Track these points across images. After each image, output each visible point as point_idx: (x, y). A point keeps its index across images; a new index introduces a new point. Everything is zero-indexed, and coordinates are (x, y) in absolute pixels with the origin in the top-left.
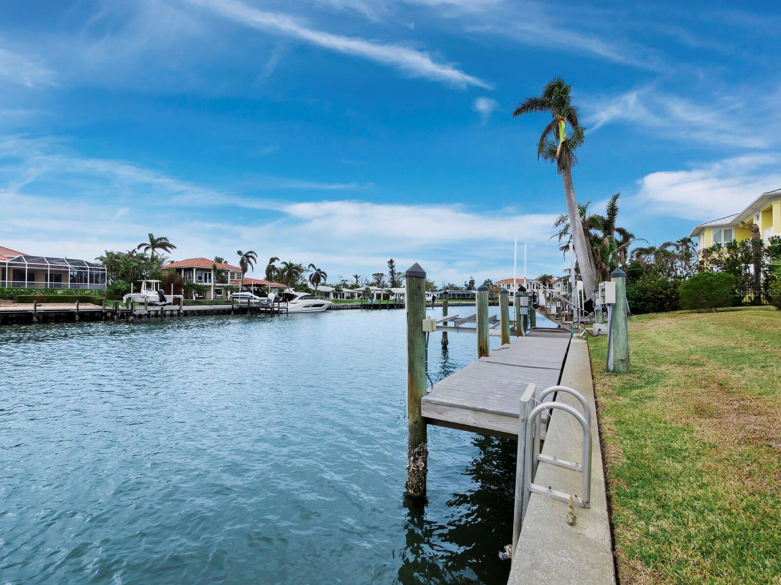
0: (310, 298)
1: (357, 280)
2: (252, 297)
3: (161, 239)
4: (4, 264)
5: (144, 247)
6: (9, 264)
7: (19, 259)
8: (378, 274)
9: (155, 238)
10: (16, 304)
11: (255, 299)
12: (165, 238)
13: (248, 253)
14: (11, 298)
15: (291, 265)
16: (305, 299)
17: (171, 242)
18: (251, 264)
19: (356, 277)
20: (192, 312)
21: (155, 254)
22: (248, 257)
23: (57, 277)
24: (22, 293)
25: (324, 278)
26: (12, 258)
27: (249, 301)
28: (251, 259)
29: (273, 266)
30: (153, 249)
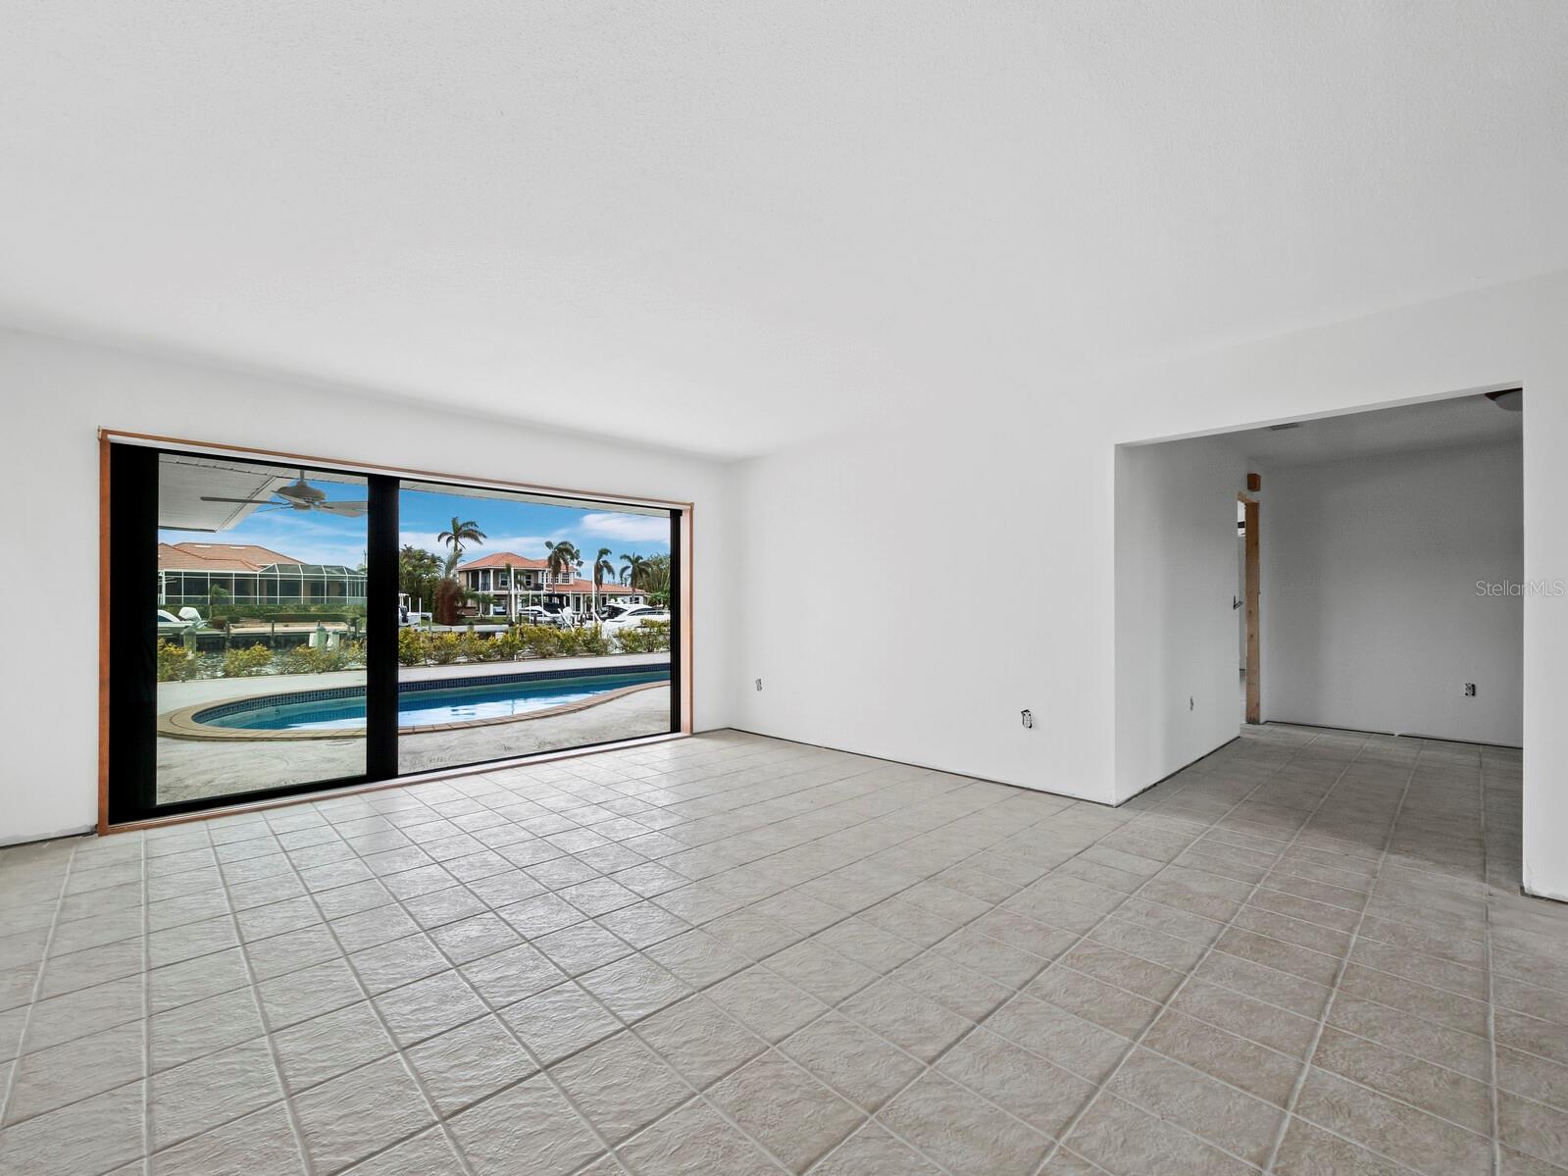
0: (649, 614)
3: (469, 524)
4: (255, 575)
5: (446, 537)
6: (261, 576)
7: (273, 569)
9: (460, 523)
10: (263, 624)
11: (545, 616)
12: (472, 523)
13: (563, 546)
14: (258, 617)
15: (639, 558)
16: (639, 614)
21: (459, 547)
22: (561, 550)
23: (316, 588)
24: (272, 611)
26: (264, 567)
27: (535, 620)
28: (565, 554)
29: (605, 562)
30: (457, 540)
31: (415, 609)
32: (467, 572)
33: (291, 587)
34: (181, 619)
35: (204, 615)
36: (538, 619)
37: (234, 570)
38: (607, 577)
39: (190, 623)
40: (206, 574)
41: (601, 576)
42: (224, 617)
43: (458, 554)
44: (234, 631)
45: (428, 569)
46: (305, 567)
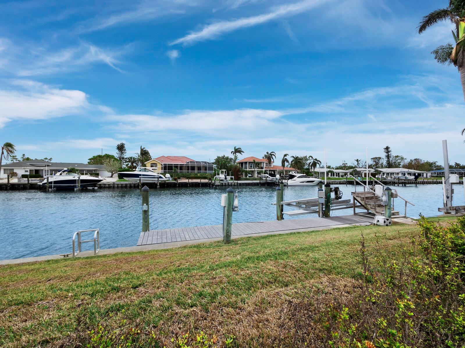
0: (305, 177)
1: (358, 163)
2: (268, 177)
3: (238, 148)
4: (184, 165)
5: (232, 153)
6: (186, 165)
7: (188, 163)
8: (376, 158)
9: (236, 148)
10: (186, 179)
11: (269, 178)
12: (240, 148)
13: (271, 153)
14: (185, 177)
15: (298, 157)
16: (301, 178)
17: (242, 150)
18: (273, 158)
19: (357, 161)
20: (243, 184)
22: (271, 155)
23: (199, 168)
24: (188, 175)
25: (319, 164)
27: (266, 179)
28: (273, 156)
29: (286, 159)
30: (235, 154)
31: (228, 175)
32: (239, 163)
33: (193, 168)
34: (166, 178)
35: (171, 176)
36: (267, 179)
37: (179, 163)
38: (286, 164)
39: (168, 179)
40: (172, 164)
41: (285, 164)
42: (177, 177)
43: (236, 158)
44: (179, 181)
45: (229, 162)
46: (197, 162)
